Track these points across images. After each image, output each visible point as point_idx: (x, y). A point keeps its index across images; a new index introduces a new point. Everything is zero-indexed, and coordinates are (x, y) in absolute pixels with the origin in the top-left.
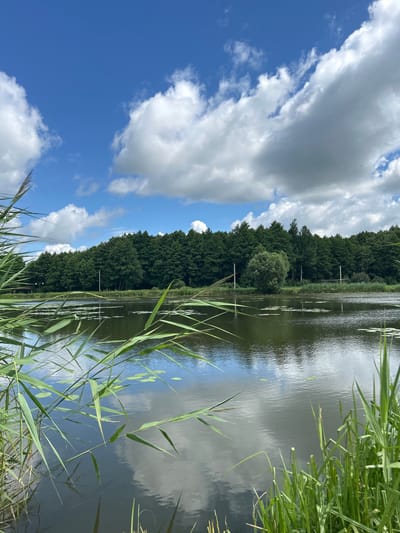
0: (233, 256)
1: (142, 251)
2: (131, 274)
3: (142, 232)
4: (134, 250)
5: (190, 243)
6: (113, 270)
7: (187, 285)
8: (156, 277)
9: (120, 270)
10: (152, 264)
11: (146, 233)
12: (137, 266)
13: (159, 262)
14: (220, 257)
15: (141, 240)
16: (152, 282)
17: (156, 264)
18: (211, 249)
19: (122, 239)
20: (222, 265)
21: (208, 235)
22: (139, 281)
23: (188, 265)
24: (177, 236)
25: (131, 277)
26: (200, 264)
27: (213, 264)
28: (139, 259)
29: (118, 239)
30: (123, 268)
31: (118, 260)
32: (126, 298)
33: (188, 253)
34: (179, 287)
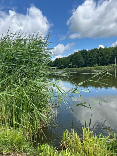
0: (115, 55)
1: (84, 56)
2: (81, 63)
3: (84, 50)
4: (81, 55)
5: (99, 52)
6: (76, 62)
7: (99, 65)
8: (88, 63)
9: (77, 62)
10: (87, 59)
11: (85, 50)
12: (82, 60)
13: (90, 59)
14: (110, 56)
15: (84, 52)
16: (87, 65)
17: (88, 59)
18: (107, 53)
19: (78, 52)
20: (111, 58)
21: (106, 49)
22: (83, 65)
23: (99, 59)
24: (95, 50)
25: (81, 64)
26: (103, 59)
27: (108, 58)
28: (83, 58)
29: (77, 52)
30: (78, 61)
31: (77, 59)
32: (79, 70)
33: (99, 55)
34: (96, 66)
